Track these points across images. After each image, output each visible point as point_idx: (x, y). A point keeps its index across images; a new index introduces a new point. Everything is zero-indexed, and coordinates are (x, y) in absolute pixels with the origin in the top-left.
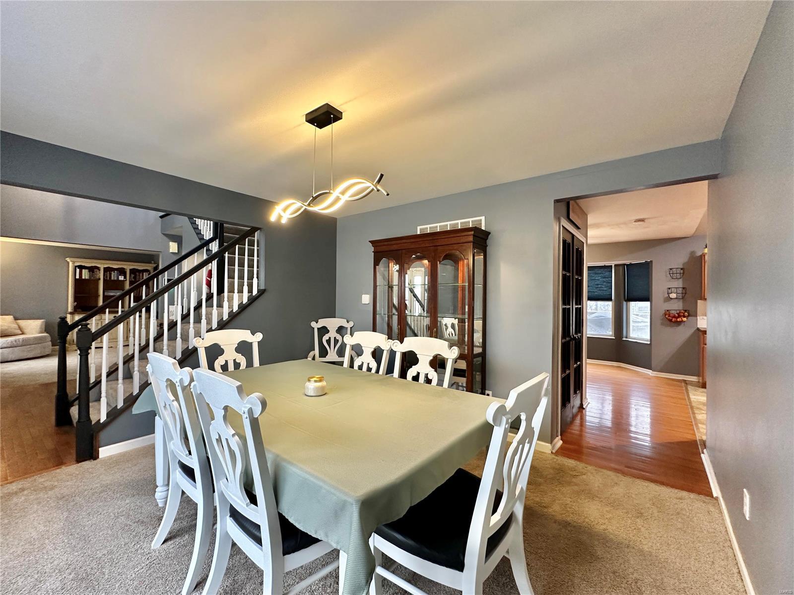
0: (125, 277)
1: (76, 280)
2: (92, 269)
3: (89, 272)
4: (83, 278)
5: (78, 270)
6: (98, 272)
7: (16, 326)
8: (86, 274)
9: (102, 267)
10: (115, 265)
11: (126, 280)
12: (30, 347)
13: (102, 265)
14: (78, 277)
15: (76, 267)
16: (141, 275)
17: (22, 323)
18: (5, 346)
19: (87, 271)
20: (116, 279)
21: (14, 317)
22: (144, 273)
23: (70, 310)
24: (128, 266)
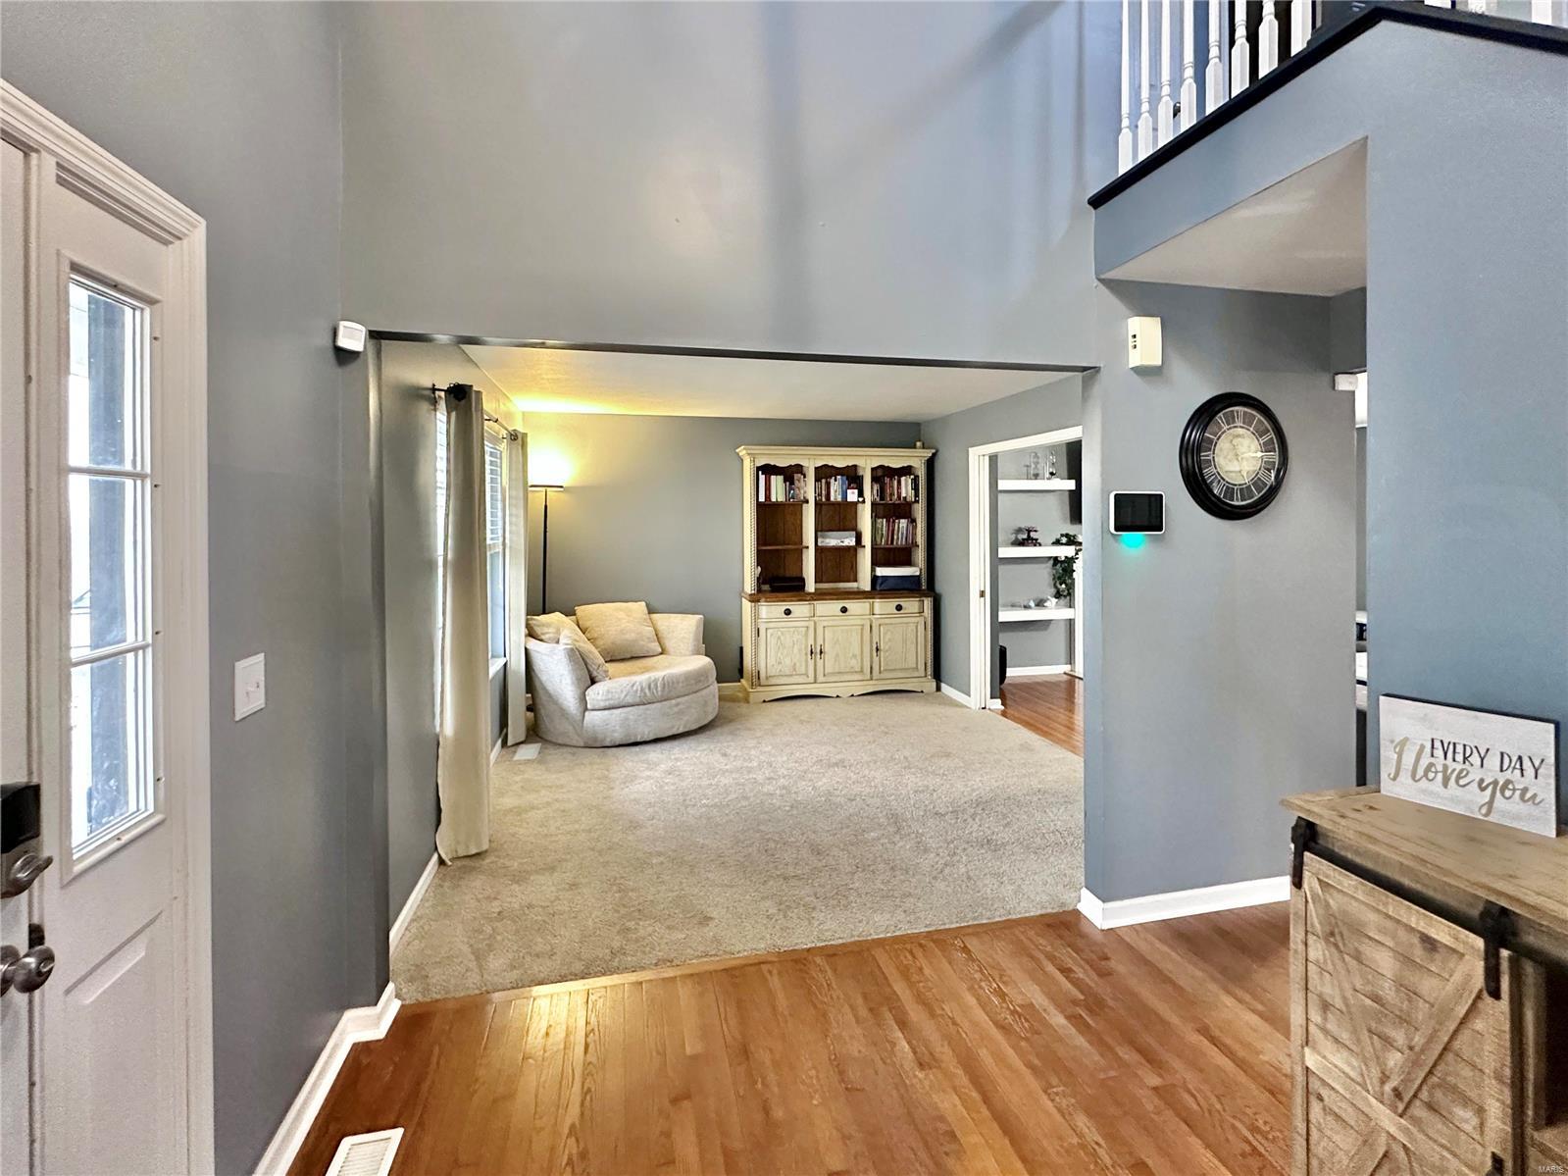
0: (861, 494)
1: (759, 504)
2: (791, 474)
3: (785, 482)
4: (773, 499)
5: (762, 478)
6: (802, 483)
7: (649, 631)
8: (778, 490)
9: (810, 466)
10: (840, 458)
11: (864, 502)
12: (677, 705)
13: (811, 459)
14: (762, 499)
15: (758, 469)
16: (896, 483)
17: (663, 620)
18: (629, 699)
19: (780, 478)
20: (839, 499)
21: (647, 605)
22: (903, 479)
23: (749, 586)
24: (867, 461)
